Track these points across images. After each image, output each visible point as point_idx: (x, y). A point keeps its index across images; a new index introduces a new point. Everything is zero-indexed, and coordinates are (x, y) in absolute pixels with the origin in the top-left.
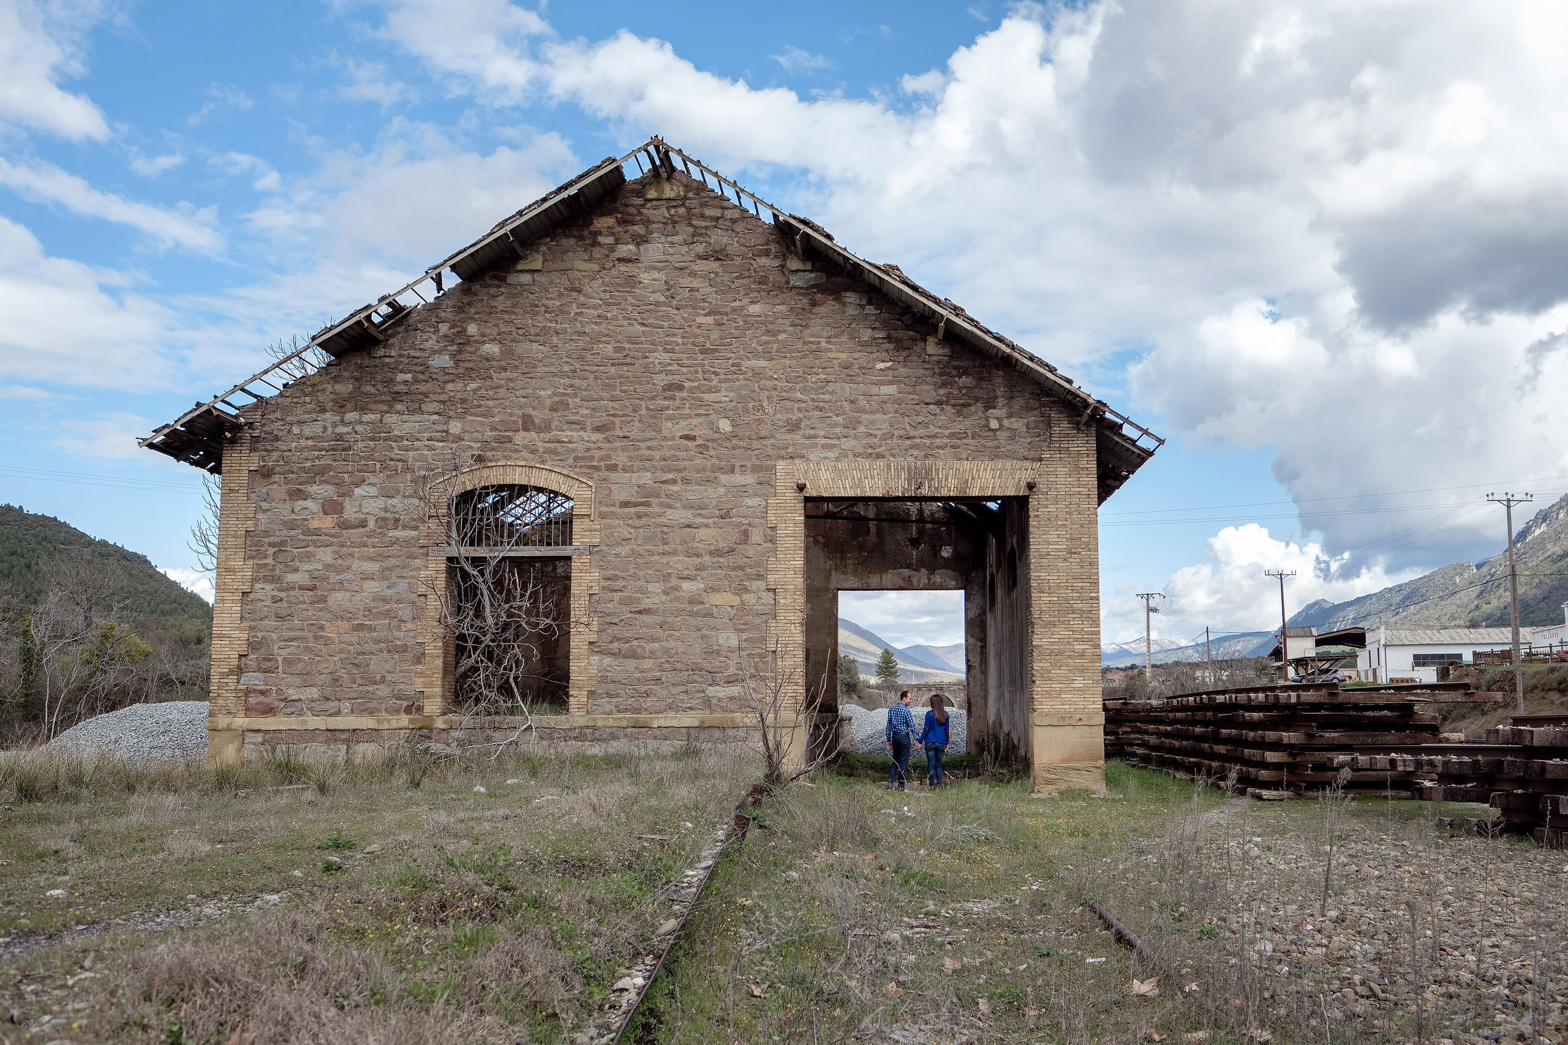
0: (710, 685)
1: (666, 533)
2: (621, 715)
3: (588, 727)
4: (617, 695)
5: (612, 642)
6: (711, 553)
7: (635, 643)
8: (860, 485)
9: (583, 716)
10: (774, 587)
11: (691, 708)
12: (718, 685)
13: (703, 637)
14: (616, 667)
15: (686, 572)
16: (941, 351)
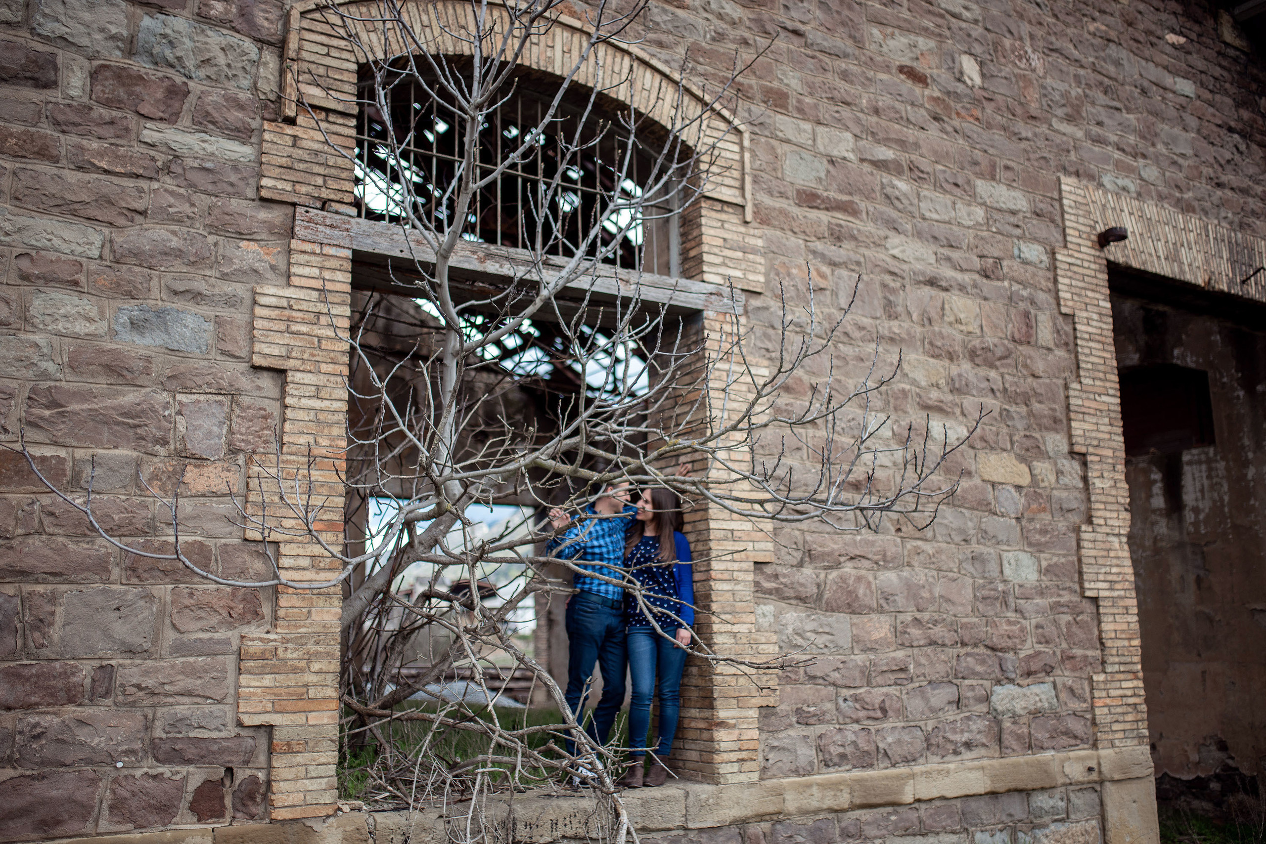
0: (999, 682)
1: (893, 291)
2: (833, 775)
3: (761, 817)
4: (820, 718)
5: (801, 564)
6: (973, 355)
7: (848, 568)
8: (1173, 257)
9: (751, 785)
10: (1083, 450)
11: (968, 745)
12: (1011, 681)
13: (975, 558)
14: (812, 636)
15: (934, 395)
16: (1237, 43)
